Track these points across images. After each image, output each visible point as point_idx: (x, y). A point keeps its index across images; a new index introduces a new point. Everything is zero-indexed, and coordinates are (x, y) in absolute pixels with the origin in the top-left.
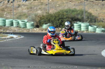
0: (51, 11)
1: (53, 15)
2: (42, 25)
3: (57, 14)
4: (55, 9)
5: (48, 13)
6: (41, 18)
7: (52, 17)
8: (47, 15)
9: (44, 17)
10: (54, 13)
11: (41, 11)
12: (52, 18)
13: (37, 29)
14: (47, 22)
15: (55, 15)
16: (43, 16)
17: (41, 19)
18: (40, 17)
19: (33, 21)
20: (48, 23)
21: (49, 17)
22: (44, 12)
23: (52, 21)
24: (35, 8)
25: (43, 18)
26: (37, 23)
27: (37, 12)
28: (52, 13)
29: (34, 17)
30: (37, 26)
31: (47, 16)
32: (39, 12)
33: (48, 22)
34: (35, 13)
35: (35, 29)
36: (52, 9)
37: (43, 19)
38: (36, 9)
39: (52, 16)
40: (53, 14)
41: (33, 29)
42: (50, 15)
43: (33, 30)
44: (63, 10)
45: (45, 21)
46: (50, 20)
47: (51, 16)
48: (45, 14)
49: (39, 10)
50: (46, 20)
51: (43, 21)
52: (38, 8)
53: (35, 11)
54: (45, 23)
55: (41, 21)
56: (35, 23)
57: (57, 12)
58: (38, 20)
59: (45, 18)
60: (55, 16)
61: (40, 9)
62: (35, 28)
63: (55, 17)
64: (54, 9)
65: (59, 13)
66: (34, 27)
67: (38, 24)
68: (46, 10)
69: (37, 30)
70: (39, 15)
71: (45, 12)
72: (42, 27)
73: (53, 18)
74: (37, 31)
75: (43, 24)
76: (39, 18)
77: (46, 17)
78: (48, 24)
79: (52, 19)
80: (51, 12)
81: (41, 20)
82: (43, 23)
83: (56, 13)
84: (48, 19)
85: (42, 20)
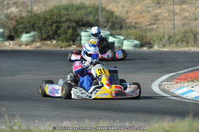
0: (35, 8)
1: (41, 16)
2: (20, 35)
3: (48, 14)
4: (45, 5)
5: (32, 12)
6: (17, 21)
7: (40, 20)
8: (30, 15)
9: (23, 20)
10: (43, 11)
11: (16, 8)
12: (38, 21)
13: (11, 42)
14: (28, 30)
15: (44, 15)
16: (22, 18)
17: (18, 23)
18: (15, 19)
19: (2, 28)
20: (32, 30)
21: (33, 19)
22: (23, 10)
23: (38, 28)
24: (5, 3)
25: (21, 21)
26: (10, 31)
27: (9, 11)
28: (39, 12)
29: (5, 19)
30: (11, 38)
31: (29, 19)
32: (14, 10)
33: (31, 28)
34: (5, 11)
35: (7, 43)
36: (38, 4)
37: (22, 23)
38: (8, 4)
39: (38, 17)
40: (41, 13)
41: (2, 42)
42: (35, 15)
43: (3, 45)
44: (59, 6)
45: (25, 28)
46: (36, 26)
47: (36, 17)
48: (24, 14)
49: (13, 7)
50: (28, 26)
51: (21, 28)
52: (11, 2)
53: (6, 8)
54: (25, 31)
55: (17, 28)
56: (6, 31)
57: (48, 9)
58: (11, 26)
59: (26, 23)
60: (44, 18)
61: (14, 3)
62: (6, 40)
63: (44, 20)
64: (41, 5)
65: (53, 11)
66: (4, 39)
67: (13, 34)
68: (27, 6)
69: (10, 45)
70: (13, 15)
71: (25, 10)
72: (19, 40)
73: (41, 22)
74: (9, 47)
75: (21, 33)
76: (13, 22)
77: (26, 19)
78: (32, 33)
79: (39, 23)
80: (36, 10)
81: (18, 25)
82: (21, 30)
83: (45, 12)
84: (32, 23)
85: (20, 26)
